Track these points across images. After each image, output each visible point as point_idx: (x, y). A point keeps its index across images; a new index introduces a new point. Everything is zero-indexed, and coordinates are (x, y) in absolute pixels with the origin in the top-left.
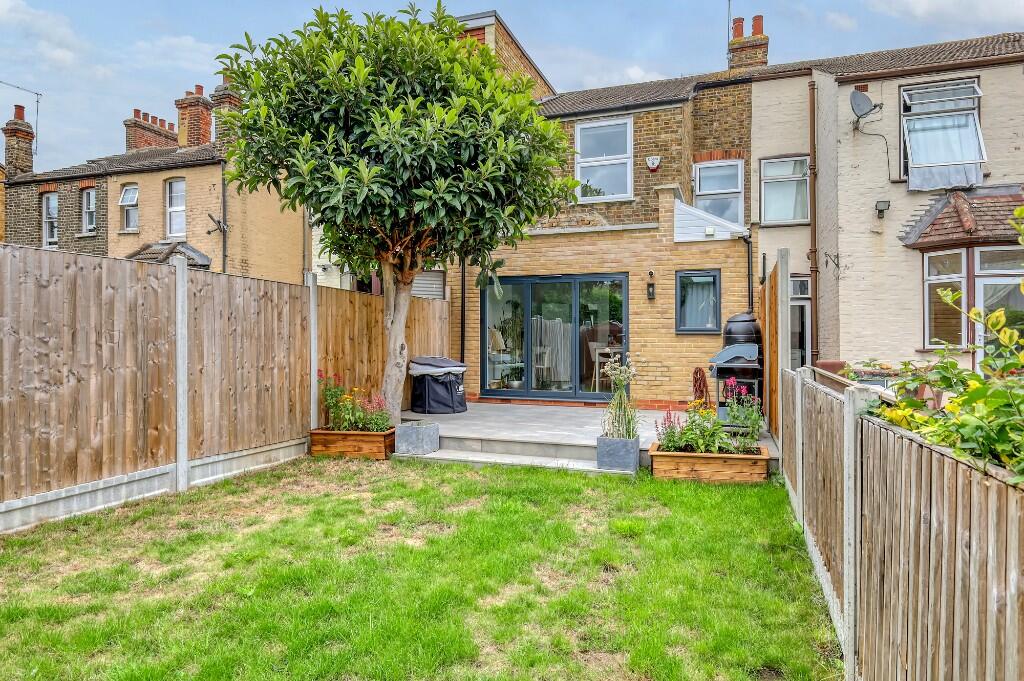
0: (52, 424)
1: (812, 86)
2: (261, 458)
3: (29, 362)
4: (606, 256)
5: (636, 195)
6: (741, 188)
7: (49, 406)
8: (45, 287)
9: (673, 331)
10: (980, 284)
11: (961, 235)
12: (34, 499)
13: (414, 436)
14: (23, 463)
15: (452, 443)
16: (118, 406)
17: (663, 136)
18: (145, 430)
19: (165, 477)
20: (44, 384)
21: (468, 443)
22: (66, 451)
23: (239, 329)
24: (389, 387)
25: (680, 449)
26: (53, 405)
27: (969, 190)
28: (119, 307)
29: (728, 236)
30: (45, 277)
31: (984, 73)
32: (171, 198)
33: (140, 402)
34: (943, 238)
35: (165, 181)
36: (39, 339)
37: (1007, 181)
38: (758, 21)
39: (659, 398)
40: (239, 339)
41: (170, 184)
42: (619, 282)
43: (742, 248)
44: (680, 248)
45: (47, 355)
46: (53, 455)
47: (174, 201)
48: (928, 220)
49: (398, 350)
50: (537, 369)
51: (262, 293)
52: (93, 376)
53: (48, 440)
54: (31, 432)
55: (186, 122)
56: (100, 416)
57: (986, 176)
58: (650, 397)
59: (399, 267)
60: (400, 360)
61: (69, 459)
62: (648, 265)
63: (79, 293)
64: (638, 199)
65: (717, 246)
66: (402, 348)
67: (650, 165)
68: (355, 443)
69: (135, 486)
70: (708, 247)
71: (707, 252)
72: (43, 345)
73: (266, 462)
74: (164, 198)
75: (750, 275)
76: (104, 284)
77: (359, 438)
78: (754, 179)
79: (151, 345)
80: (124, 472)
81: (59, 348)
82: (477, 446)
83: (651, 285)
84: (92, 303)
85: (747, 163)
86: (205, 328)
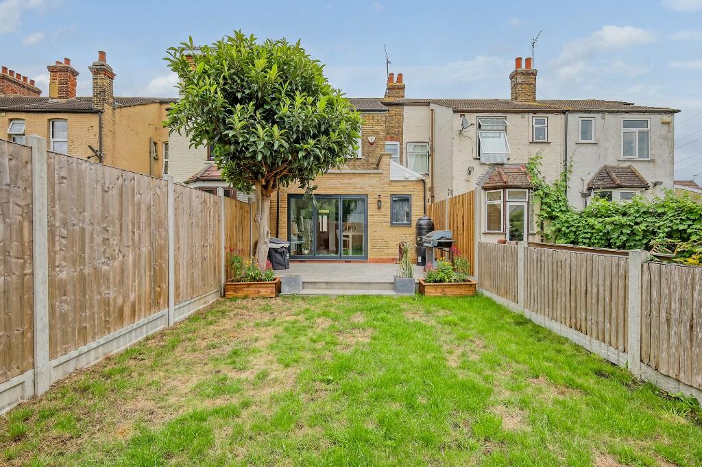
0: (111, 286)
1: (432, 111)
2: (202, 301)
3: (98, 245)
4: (356, 186)
5: (363, 155)
6: (398, 156)
7: (109, 275)
8: (107, 192)
9: (389, 224)
10: (508, 204)
11: (502, 184)
12: (102, 341)
13: (294, 283)
14: (96, 316)
15: (310, 286)
16: (142, 271)
17: (376, 127)
18: (154, 288)
19: (163, 318)
20: (106, 260)
21: (318, 285)
22: (118, 305)
23: (194, 222)
24: (260, 256)
25: (435, 282)
26: (111, 273)
27: (502, 164)
28: (143, 207)
29: (415, 179)
30: (107, 185)
31: (508, 116)
32: (53, 132)
33: (152, 270)
34: (495, 184)
35: (49, 120)
36: (104, 228)
37: (516, 162)
38: (400, 76)
39: (383, 257)
40: (194, 229)
41: (53, 122)
42: (363, 199)
43: (421, 185)
44: (393, 184)
45: (108, 239)
46: (111, 308)
47: (56, 134)
48: (487, 177)
49: (266, 234)
50: (344, 241)
51: (203, 200)
52: (130, 253)
53: (109, 298)
54: (100, 293)
55: (57, 82)
56: (134, 281)
57: (509, 159)
58: (378, 257)
59: (265, 187)
60: (266, 240)
61: (119, 310)
62: (378, 191)
63: (124, 197)
64: (364, 157)
65: (410, 183)
66: (268, 233)
67: (370, 141)
68: (256, 289)
69: (149, 325)
70: (405, 184)
71: (405, 186)
72: (105, 232)
73: (204, 304)
74: (49, 131)
75: (425, 198)
76: (136, 192)
77: (258, 286)
78: (404, 152)
79: (157, 232)
80: (145, 317)
81: (114, 235)
82: (325, 286)
83: (379, 201)
84: (130, 203)
85: (401, 144)
86: (181, 222)
